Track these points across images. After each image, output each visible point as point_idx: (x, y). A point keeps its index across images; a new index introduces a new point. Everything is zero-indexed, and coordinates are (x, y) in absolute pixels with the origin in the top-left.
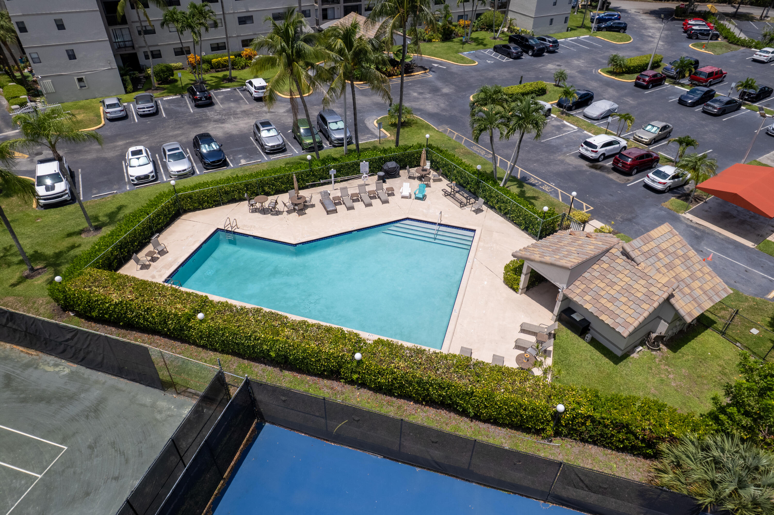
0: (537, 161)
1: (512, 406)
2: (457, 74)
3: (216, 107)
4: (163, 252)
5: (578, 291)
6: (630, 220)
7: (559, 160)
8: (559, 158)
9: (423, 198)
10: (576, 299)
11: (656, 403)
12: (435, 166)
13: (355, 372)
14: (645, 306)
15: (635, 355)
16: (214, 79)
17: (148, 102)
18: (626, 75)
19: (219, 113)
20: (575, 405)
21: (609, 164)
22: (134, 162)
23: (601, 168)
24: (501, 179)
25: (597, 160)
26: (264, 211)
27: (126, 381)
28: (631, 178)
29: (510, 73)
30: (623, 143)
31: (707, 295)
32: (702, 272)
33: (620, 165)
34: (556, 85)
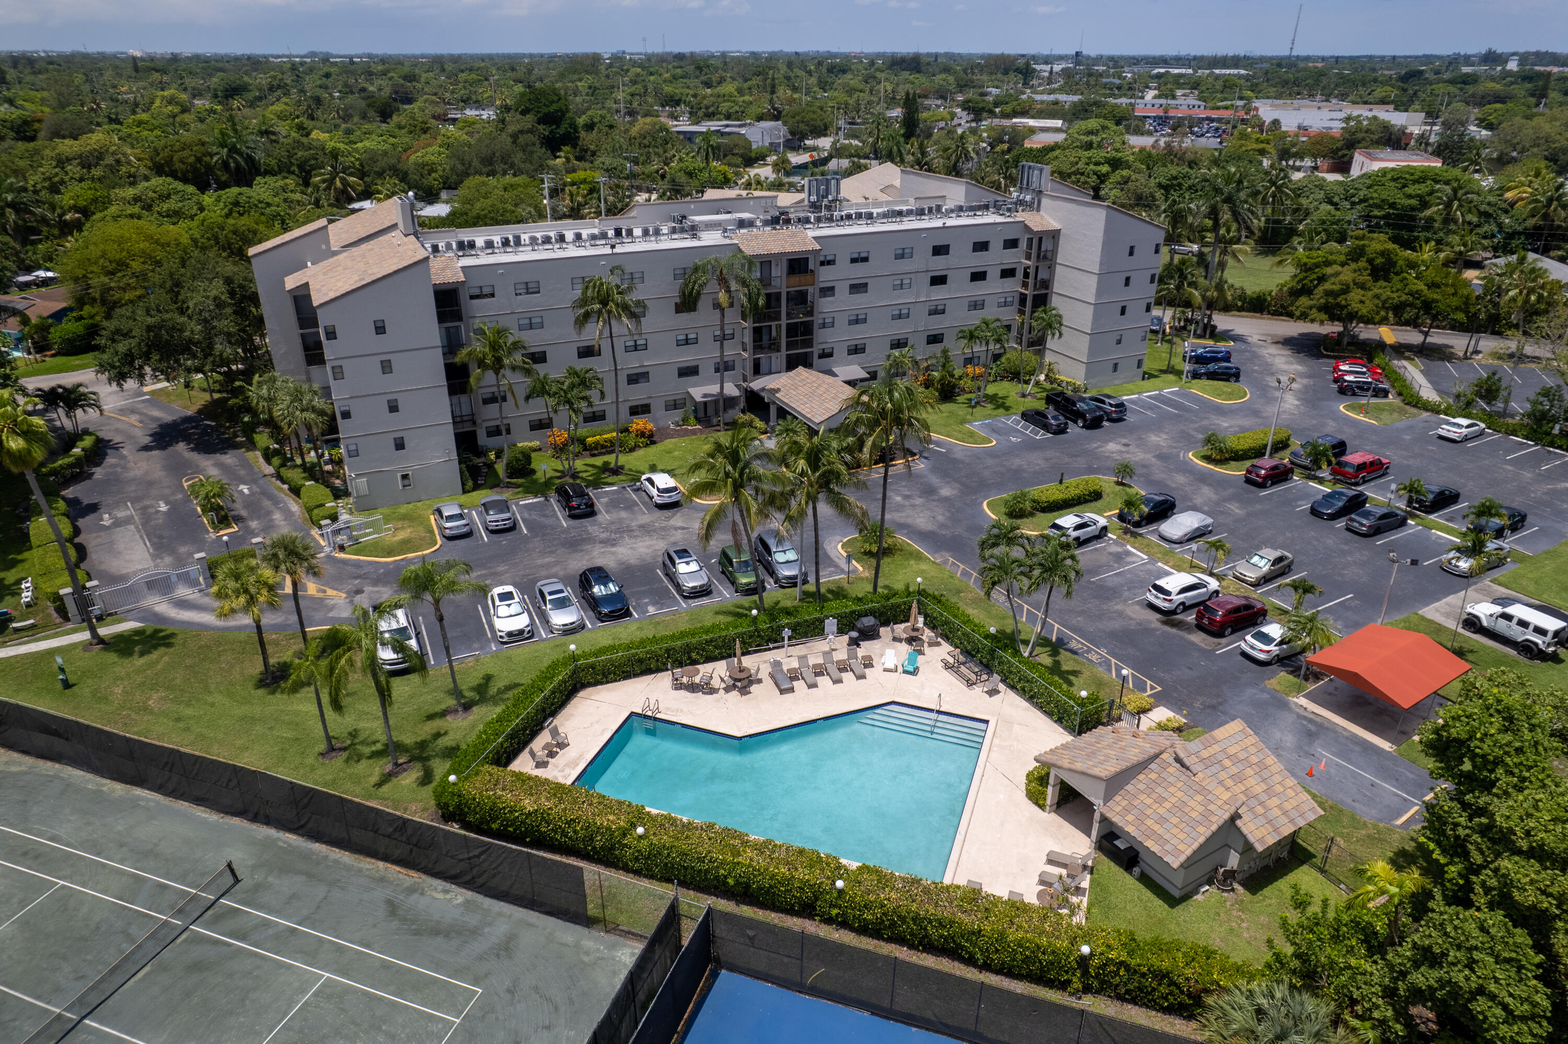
0: (1082, 613)
1: (1028, 948)
2: (963, 462)
3: (599, 518)
4: (562, 745)
5: (1118, 809)
6: (1213, 707)
7: (1116, 611)
8: (1116, 607)
9: (915, 672)
10: (1116, 819)
11: (1205, 949)
12: (931, 623)
13: (835, 906)
14: (1201, 829)
15: (1199, 897)
16: (590, 469)
17: (502, 512)
18: (1232, 463)
19: (606, 529)
20: (1104, 948)
21: (1191, 618)
22: (503, 610)
23: (1179, 625)
24: (1026, 643)
25: (1174, 612)
26: (693, 688)
27: (537, 914)
28: (1223, 641)
29: (1047, 460)
30: (1213, 584)
31: (1288, 817)
32: (1283, 786)
33: (1206, 621)
34: (1119, 483)
